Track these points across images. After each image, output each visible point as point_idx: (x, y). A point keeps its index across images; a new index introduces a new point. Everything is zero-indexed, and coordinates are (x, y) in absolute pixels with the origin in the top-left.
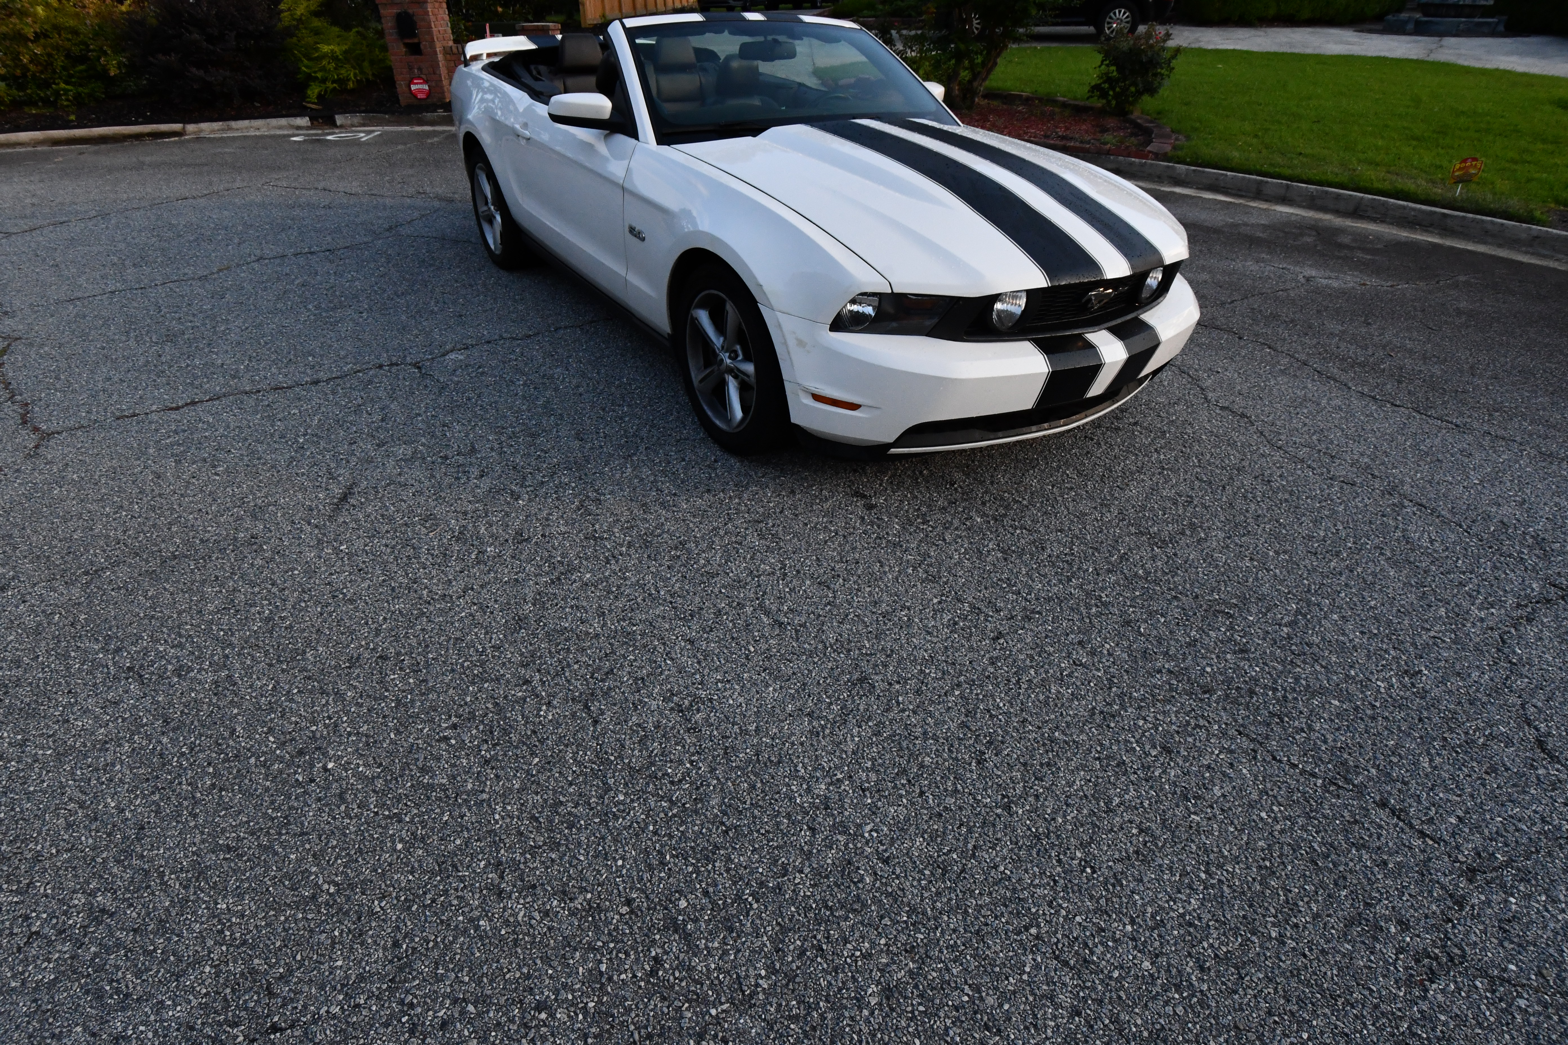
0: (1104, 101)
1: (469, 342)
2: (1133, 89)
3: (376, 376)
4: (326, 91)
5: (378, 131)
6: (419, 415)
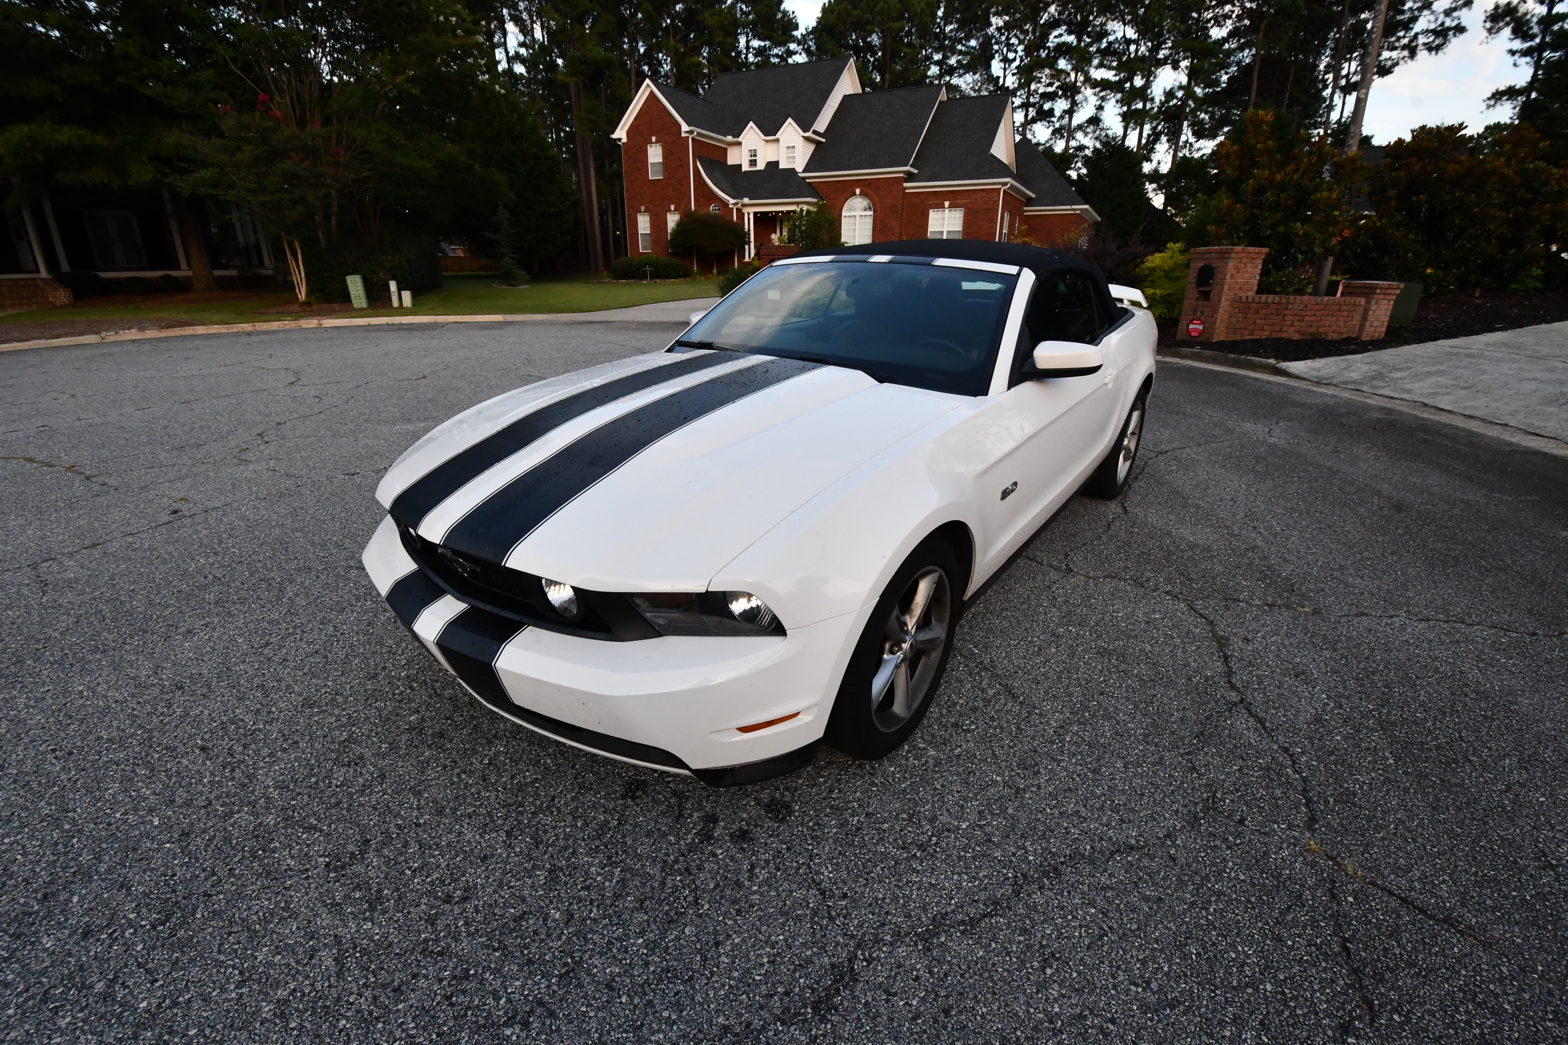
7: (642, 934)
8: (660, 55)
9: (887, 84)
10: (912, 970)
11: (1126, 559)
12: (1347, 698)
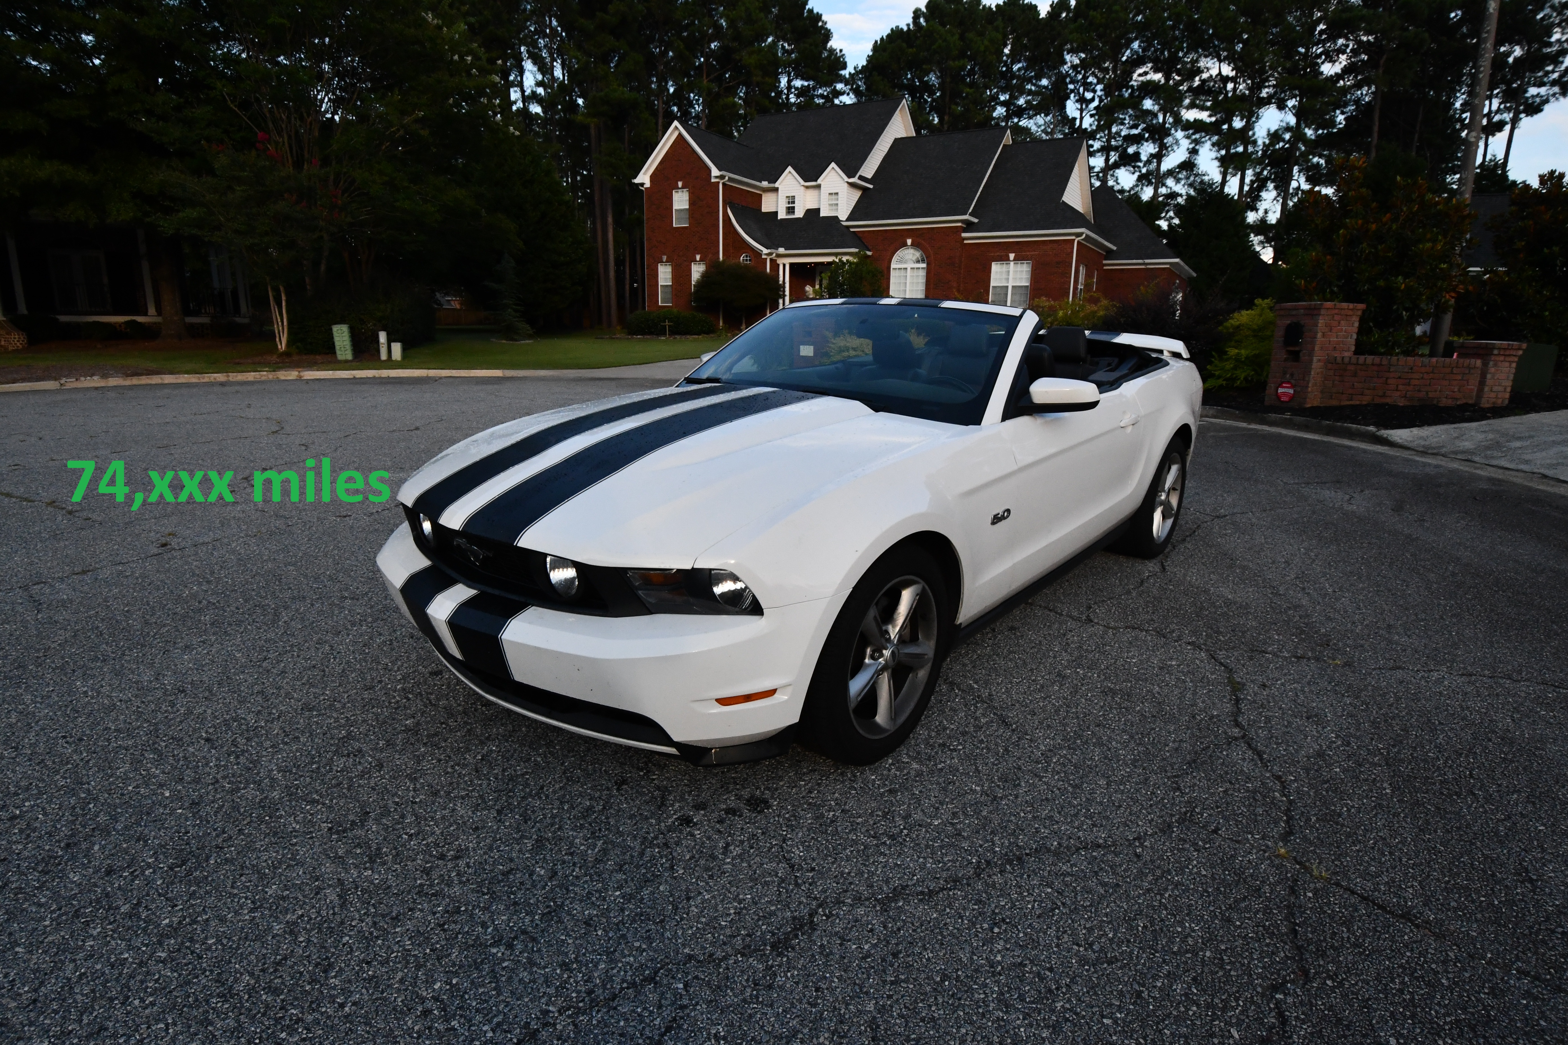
7: (620, 888)
8: (692, 95)
9: (946, 127)
10: (868, 924)
11: (1153, 613)
12: (1358, 738)
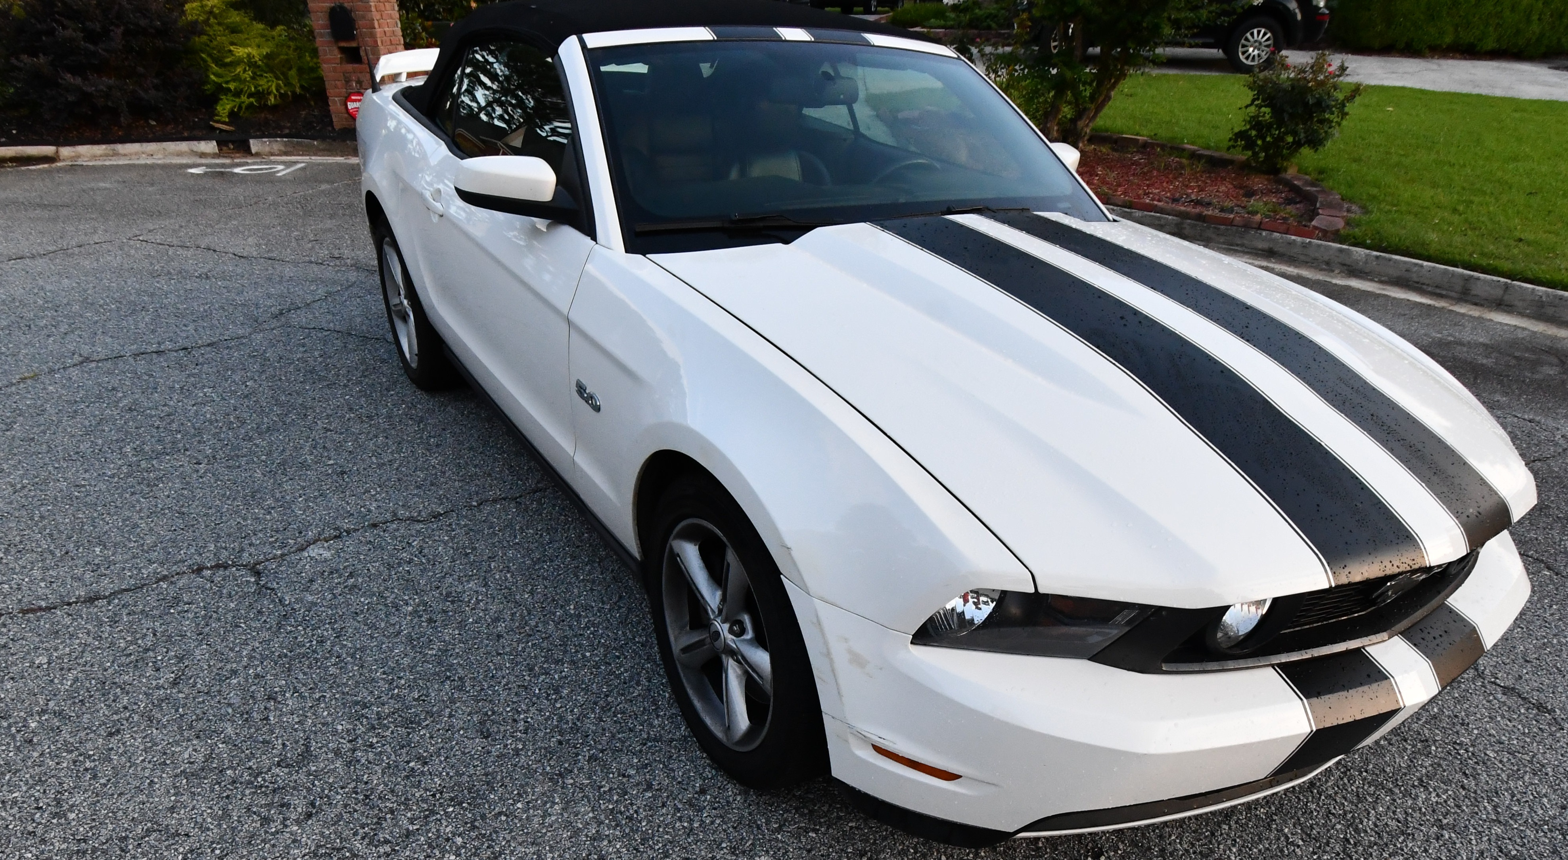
0: (1250, 153)
1: (345, 525)
2: (1290, 139)
3: (189, 589)
4: (240, 107)
5: (302, 161)
6: (234, 672)
